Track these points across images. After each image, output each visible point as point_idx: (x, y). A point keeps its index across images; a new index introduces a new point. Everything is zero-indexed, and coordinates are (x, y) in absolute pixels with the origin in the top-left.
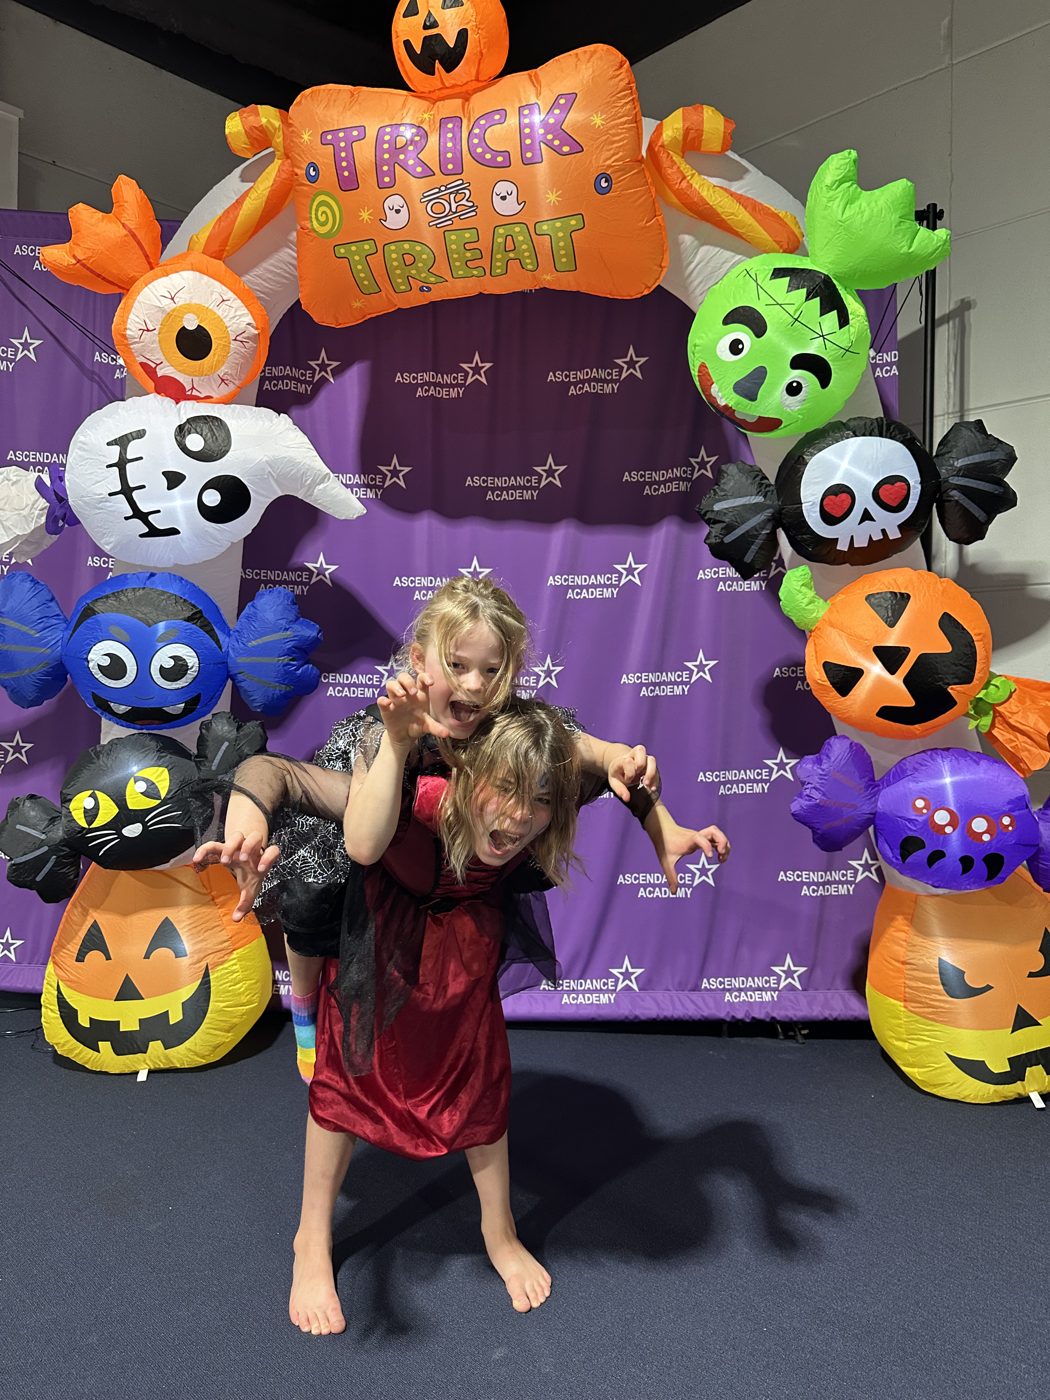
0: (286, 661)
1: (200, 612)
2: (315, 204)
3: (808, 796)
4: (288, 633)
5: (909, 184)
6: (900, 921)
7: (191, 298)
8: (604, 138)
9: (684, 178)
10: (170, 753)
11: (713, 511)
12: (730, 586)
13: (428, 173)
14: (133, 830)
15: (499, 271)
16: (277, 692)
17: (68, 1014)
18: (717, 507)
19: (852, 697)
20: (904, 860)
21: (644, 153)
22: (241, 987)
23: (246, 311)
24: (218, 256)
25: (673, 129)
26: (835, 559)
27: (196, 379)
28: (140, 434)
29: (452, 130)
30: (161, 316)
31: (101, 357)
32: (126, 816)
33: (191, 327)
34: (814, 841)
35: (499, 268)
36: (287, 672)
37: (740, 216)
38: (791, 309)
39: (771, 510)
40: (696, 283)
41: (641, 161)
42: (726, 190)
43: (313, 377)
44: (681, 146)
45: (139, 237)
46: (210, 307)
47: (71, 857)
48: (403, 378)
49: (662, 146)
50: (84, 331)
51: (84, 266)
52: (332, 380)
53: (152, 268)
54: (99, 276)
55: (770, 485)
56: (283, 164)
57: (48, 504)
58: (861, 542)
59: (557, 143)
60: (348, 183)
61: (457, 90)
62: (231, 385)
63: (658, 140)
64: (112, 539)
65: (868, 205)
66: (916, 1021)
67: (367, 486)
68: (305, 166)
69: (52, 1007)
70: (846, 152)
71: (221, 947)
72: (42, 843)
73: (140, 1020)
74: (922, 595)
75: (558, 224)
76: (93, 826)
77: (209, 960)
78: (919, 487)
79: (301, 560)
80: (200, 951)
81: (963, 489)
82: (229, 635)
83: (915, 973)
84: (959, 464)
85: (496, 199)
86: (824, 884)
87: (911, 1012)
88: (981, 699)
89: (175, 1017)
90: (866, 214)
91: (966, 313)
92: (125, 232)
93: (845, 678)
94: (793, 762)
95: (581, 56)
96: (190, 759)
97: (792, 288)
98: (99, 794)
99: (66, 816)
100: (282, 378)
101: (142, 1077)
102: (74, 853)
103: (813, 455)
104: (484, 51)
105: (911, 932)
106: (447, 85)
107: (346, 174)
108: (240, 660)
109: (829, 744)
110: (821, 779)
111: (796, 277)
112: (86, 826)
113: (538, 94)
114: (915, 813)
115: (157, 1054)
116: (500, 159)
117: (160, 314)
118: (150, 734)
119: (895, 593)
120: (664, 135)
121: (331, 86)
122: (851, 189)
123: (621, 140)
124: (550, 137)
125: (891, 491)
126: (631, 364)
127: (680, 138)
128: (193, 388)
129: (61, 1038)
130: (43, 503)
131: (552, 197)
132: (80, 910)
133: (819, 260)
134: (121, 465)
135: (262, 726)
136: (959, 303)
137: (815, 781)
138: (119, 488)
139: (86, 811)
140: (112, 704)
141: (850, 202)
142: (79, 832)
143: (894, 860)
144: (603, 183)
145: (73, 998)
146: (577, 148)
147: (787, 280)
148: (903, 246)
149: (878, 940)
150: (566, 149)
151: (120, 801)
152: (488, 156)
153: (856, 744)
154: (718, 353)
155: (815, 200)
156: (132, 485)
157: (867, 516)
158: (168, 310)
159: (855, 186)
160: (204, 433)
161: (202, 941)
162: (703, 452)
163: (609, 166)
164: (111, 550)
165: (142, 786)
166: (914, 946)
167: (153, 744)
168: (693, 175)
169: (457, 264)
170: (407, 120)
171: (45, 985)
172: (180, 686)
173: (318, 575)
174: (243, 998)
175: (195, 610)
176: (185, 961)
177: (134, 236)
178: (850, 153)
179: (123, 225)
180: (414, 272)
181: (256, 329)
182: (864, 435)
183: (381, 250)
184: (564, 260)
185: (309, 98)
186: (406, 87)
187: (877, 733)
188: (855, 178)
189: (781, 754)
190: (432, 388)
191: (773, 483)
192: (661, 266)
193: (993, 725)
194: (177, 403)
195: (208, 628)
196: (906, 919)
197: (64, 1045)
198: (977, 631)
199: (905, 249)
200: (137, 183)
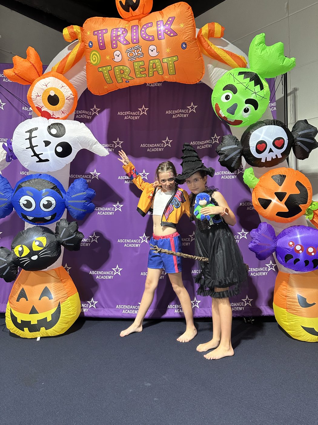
0: (84, 202)
1: (56, 186)
2: (92, 54)
3: (254, 242)
4: (85, 193)
5: (282, 43)
6: (284, 283)
7: (52, 85)
8: (184, 31)
9: (209, 45)
10: (47, 232)
11: (221, 151)
12: (225, 177)
13: (128, 43)
14: (35, 258)
15: (151, 75)
16: (81, 212)
17: (14, 319)
18: (222, 149)
19: (268, 209)
20: (286, 261)
21: (196, 36)
22: (71, 309)
23: (70, 90)
24: (61, 73)
25: (205, 30)
26: (261, 165)
27: (54, 112)
28: (36, 129)
29: (135, 29)
30: (43, 91)
31: (24, 108)
32: (32, 253)
33: (52, 95)
34: (256, 257)
35: (151, 74)
36: (84, 205)
37: (227, 57)
38: (245, 84)
39: (240, 150)
40: (213, 79)
41: (196, 39)
42: (222, 49)
43: (92, 114)
44: (208, 36)
45: (35, 66)
46: (58, 89)
47: (15, 267)
48: (120, 113)
49: (202, 36)
50: (19, 100)
51: (18, 75)
52: (98, 115)
53: (40, 76)
54: (22, 79)
55: (239, 142)
56: (81, 44)
57: (7, 152)
58: (269, 159)
59: (169, 33)
60: (102, 47)
61: (137, 17)
62: (65, 114)
63: (201, 34)
64: (27, 163)
65: (269, 50)
66: (291, 315)
67: (109, 148)
68: (88, 42)
69: (8, 317)
70: (261, 34)
71: (64, 296)
72: (5, 263)
73: (37, 320)
74: (290, 175)
75: (170, 59)
76: (22, 256)
77: (60, 300)
78: (288, 141)
79: (88, 172)
80: (57, 297)
81: (301, 141)
82: (66, 194)
83: (290, 300)
84: (300, 133)
85: (150, 51)
86: (258, 272)
87: (289, 312)
88: (309, 209)
89: (49, 319)
90: (269, 53)
91: (296, 92)
92: (31, 64)
93: (265, 203)
94: (247, 233)
95: (176, 5)
96: (53, 234)
97: (245, 78)
98: (23, 246)
99: (13, 253)
100: (82, 114)
101: (38, 339)
102: (16, 265)
103: (253, 131)
104: (145, 4)
105: (288, 286)
106: (133, 15)
107: (101, 44)
108: (69, 202)
109: (260, 225)
110: (258, 236)
111: (246, 74)
112: (19, 256)
113: (163, 17)
114: (289, 247)
115: (43, 332)
116: (151, 38)
117: (42, 91)
118: (40, 226)
119: (281, 175)
120: (202, 32)
121: (96, 17)
122: (263, 46)
123: (189, 32)
124: (167, 31)
125: (278, 142)
126: (192, 108)
127: (208, 33)
128: (53, 115)
129: (12, 327)
130: (5, 152)
131: (168, 50)
132: (18, 284)
133: (254, 68)
134: (30, 139)
135: (77, 223)
136: (293, 89)
137: (257, 237)
138: (29, 146)
139: (19, 251)
140: (28, 217)
141: (263, 49)
142: (17, 259)
143: (283, 262)
144: (184, 46)
145: (15, 313)
146: (175, 34)
147: (243, 75)
148: (281, 63)
149: (277, 289)
150: (172, 35)
151: (31, 248)
152: (147, 37)
153: (269, 225)
154: (222, 99)
155: (252, 49)
156: (33, 145)
157: (271, 151)
158: (45, 90)
159: (264, 45)
160: (57, 128)
161: (58, 294)
162: (215, 135)
163: (186, 40)
164: (27, 167)
165: (37, 243)
166: (289, 291)
167: (41, 229)
168: (212, 44)
169: (138, 73)
170: (121, 27)
171: (7, 310)
172: (50, 210)
173: (94, 176)
174: (71, 312)
175: (54, 186)
176: (52, 301)
177: (34, 66)
178: (263, 34)
179: (30, 62)
180: (124, 76)
181: (74, 96)
182: (269, 125)
183: (113, 69)
184: (172, 71)
185: (89, 21)
186: (120, 17)
187: (276, 221)
188: (264, 42)
189: (243, 230)
190: (130, 116)
191: (240, 141)
192: (203, 73)
193: (313, 218)
194: (48, 120)
195: (58, 191)
196: (286, 282)
197: (13, 329)
198: (307, 187)
199: (281, 64)
200: (35, 49)
